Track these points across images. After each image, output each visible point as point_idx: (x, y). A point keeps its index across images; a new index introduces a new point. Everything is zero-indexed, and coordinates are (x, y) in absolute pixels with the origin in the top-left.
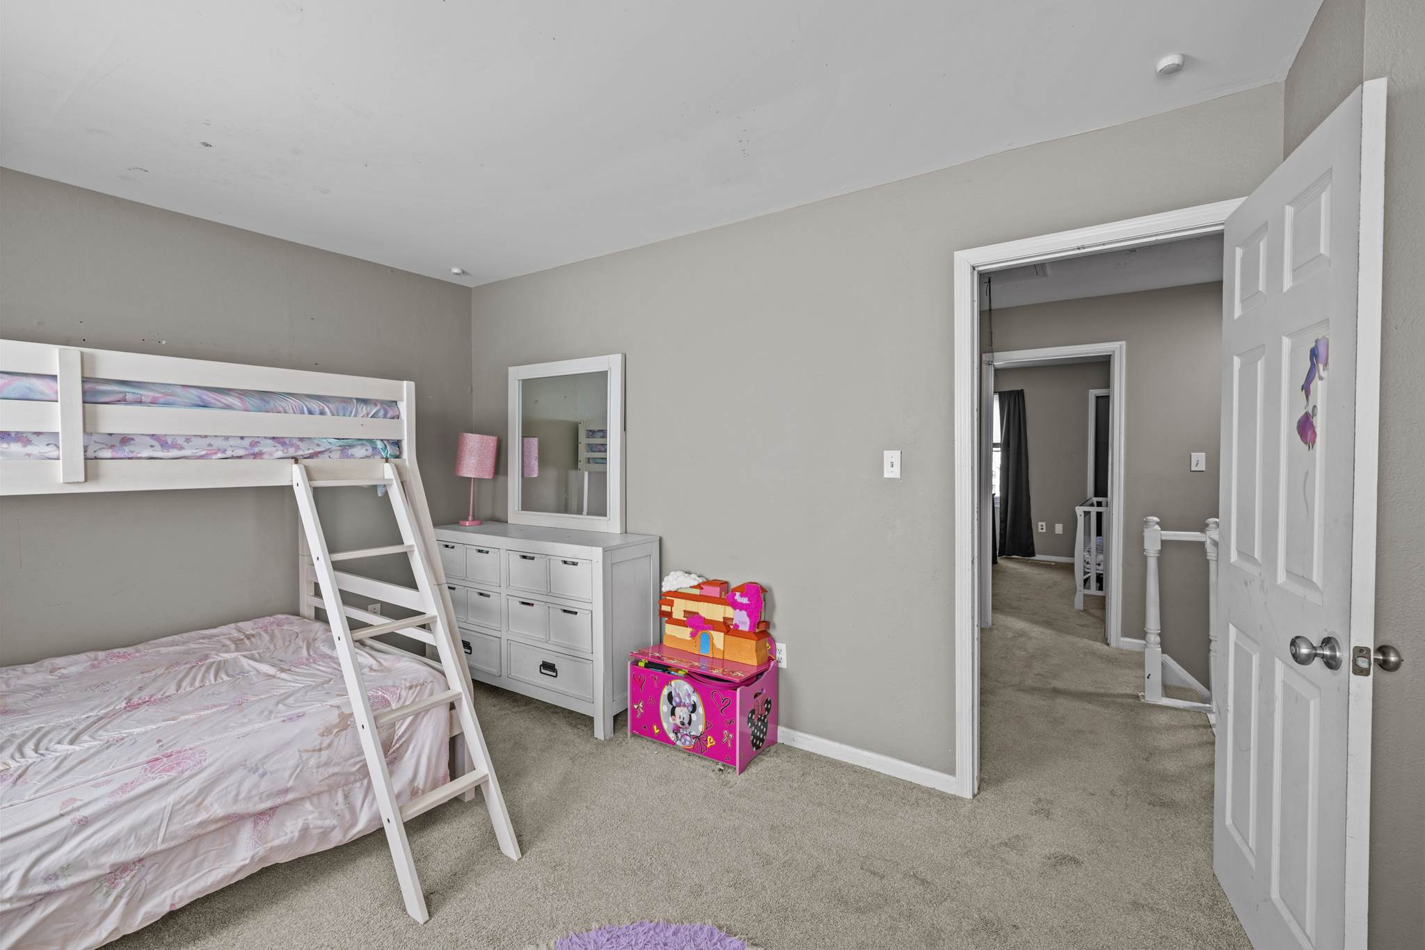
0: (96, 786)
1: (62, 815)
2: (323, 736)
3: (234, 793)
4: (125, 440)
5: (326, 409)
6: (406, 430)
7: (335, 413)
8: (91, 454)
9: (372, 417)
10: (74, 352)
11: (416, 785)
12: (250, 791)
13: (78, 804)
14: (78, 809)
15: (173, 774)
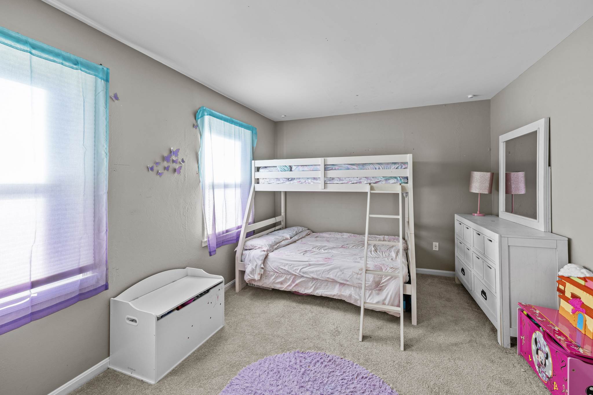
0: (315, 258)
1: (307, 261)
2: (360, 270)
3: (336, 274)
4: (333, 179)
5: (381, 167)
6: (409, 172)
7: (383, 168)
8: (326, 182)
9: (396, 169)
10: (323, 159)
11: (385, 302)
12: (339, 276)
13: (310, 260)
14: (310, 261)
15: (326, 263)
